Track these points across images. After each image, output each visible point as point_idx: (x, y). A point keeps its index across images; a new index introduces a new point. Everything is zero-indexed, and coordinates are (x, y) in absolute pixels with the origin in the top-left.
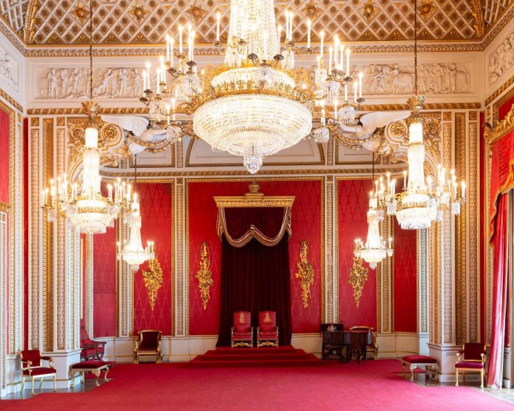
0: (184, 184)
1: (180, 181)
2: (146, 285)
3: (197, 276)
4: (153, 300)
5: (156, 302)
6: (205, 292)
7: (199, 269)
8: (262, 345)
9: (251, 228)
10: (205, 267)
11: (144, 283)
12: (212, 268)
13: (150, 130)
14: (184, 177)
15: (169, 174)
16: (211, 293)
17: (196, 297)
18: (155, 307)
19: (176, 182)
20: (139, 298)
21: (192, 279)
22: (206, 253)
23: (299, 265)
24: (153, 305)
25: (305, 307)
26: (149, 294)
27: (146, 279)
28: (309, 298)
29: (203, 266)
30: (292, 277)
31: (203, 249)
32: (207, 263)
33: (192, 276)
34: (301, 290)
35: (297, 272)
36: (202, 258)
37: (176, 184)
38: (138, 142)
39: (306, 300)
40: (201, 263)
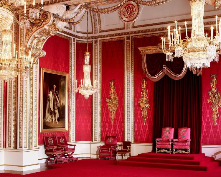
0: (130, 40)
1: (128, 38)
2: (109, 108)
3: (140, 102)
4: (113, 118)
5: (115, 119)
6: (145, 113)
7: (140, 97)
8: (177, 152)
9: (164, 67)
10: (144, 96)
11: (107, 107)
12: (149, 96)
13: (68, 11)
14: (131, 35)
15: (122, 34)
16: (148, 114)
17: (139, 117)
18: (114, 122)
19: (126, 39)
20: (105, 117)
21: (136, 104)
22: (145, 86)
23: (210, 93)
24: (112, 121)
25: (215, 125)
26: (110, 114)
27: (108, 104)
28: (217, 118)
29: (143, 95)
30: (204, 102)
31: (143, 83)
32: (146, 93)
33: (136, 102)
34: (211, 112)
35: (208, 98)
36: (143, 90)
37: (126, 41)
38: (60, 20)
39: (216, 120)
40: (142, 93)
